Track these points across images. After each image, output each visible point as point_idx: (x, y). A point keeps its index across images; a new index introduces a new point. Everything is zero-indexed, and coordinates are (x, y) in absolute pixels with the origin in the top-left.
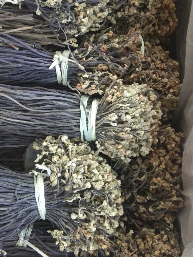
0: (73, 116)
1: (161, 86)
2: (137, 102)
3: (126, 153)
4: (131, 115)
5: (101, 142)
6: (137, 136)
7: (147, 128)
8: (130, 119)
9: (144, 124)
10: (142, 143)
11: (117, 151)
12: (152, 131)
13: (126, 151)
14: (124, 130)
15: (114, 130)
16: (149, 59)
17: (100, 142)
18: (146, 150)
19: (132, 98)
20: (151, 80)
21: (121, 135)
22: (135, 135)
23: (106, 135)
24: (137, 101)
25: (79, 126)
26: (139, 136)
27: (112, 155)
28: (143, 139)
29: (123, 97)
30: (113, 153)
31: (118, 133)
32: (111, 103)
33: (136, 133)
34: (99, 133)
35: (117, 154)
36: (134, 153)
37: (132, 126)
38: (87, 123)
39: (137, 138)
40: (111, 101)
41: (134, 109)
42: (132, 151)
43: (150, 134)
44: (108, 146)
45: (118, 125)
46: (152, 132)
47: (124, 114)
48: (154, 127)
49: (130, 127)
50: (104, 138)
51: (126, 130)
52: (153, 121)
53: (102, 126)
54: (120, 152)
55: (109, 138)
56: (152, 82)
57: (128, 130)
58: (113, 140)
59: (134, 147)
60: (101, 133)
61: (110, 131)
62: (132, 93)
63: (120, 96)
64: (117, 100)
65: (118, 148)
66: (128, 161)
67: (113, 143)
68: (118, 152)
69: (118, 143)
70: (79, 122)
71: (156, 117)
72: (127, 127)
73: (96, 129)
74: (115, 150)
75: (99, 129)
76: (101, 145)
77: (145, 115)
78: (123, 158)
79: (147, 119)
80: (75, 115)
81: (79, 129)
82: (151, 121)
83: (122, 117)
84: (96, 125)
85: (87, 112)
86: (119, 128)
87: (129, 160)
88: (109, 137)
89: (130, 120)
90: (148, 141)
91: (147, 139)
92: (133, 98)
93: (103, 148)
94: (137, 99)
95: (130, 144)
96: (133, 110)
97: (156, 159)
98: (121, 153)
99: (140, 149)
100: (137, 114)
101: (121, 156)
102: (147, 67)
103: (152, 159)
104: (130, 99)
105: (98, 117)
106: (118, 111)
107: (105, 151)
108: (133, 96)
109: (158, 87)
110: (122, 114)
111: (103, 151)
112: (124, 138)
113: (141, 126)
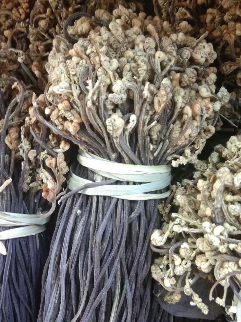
0: (108, 214)
1: (64, 9)
2: (83, 62)
3: (206, 98)
4: (113, 80)
5: (173, 153)
6: (168, 68)
7: (151, 42)
8: (123, 82)
9: (139, 50)
10: (185, 57)
11: (198, 118)
12: (159, 32)
13: (200, 96)
14: (148, 100)
15: (147, 122)
16: (7, 33)
17: (175, 156)
18: (204, 50)
19: (73, 75)
20: (50, 31)
21: (160, 105)
22: (164, 72)
23: (157, 143)
24: (81, 62)
25: (133, 203)
26: (167, 64)
27: (206, 131)
28: (175, 53)
29: (71, 96)
30: (203, 128)
31: (155, 113)
32: (82, 125)
33: (160, 70)
34: (152, 158)
35: (207, 119)
36: (208, 79)
37: (141, 79)
38: (128, 183)
39: (172, 68)
40: (77, 125)
41: (100, 70)
42: (203, 82)
43: (166, 37)
44: (186, 139)
45: (136, 112)
46: (163, 33)
47: (110, 95)
48: (150, 27)
49: (143, 83)
50: (166, 147)
51: (149, 94)
52: (136, 29)
53: (137, 149)
54: (202, 110)
55: (167, 134)
56: (56, 28)
57: (149, 89)
58: (172, 125)
59: (192, 78)
60: (153, 152)
61: (150, 130)
62: (62, 73)
63: (66, 102)
64: (77, 111)
65: (193, 116)
66: (225, 94)
67: (179, 126)
68: (202, 116)
69: (181, 114)
70: (123, 200)
71: (129, 22)
72: (142, 91)
73: (142, 164)
74: (196, 124)
75: (142, 156)
76: (182, 153)
77: (119, 46)
78: (217, 106)
79: (129, 43)
80: (105, 209)
81: (139, 203)
82: (135, 33)
83: (116, 100)
84: (133, 162)
85: (102, 180)
86: (144, 110)
87: (223, 91)
88: (165, 136)
89: (126, 82)
90: (182, 44)
91: (177, 46)
92: (74, 73)
93: (188, 151)
94: (78, 64)
95: (184, 87)
96: (101, 73)
97: (227, 28)
98: (204, 109)
99: (199, 64)
100: (111, 65)
101: (211, 110)
102: (23, 40)
103: (226, 37)
104: (76, 79)
105: (114, 156)
106: (102, 110)
107: (196, 146)
108: (69, 71)
109: (67, 15)
110: (110, 101)
111: (196, 150)
112: (167, 99)
113: (142, 58)
